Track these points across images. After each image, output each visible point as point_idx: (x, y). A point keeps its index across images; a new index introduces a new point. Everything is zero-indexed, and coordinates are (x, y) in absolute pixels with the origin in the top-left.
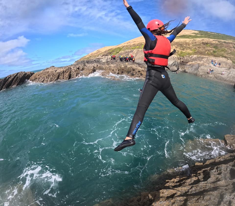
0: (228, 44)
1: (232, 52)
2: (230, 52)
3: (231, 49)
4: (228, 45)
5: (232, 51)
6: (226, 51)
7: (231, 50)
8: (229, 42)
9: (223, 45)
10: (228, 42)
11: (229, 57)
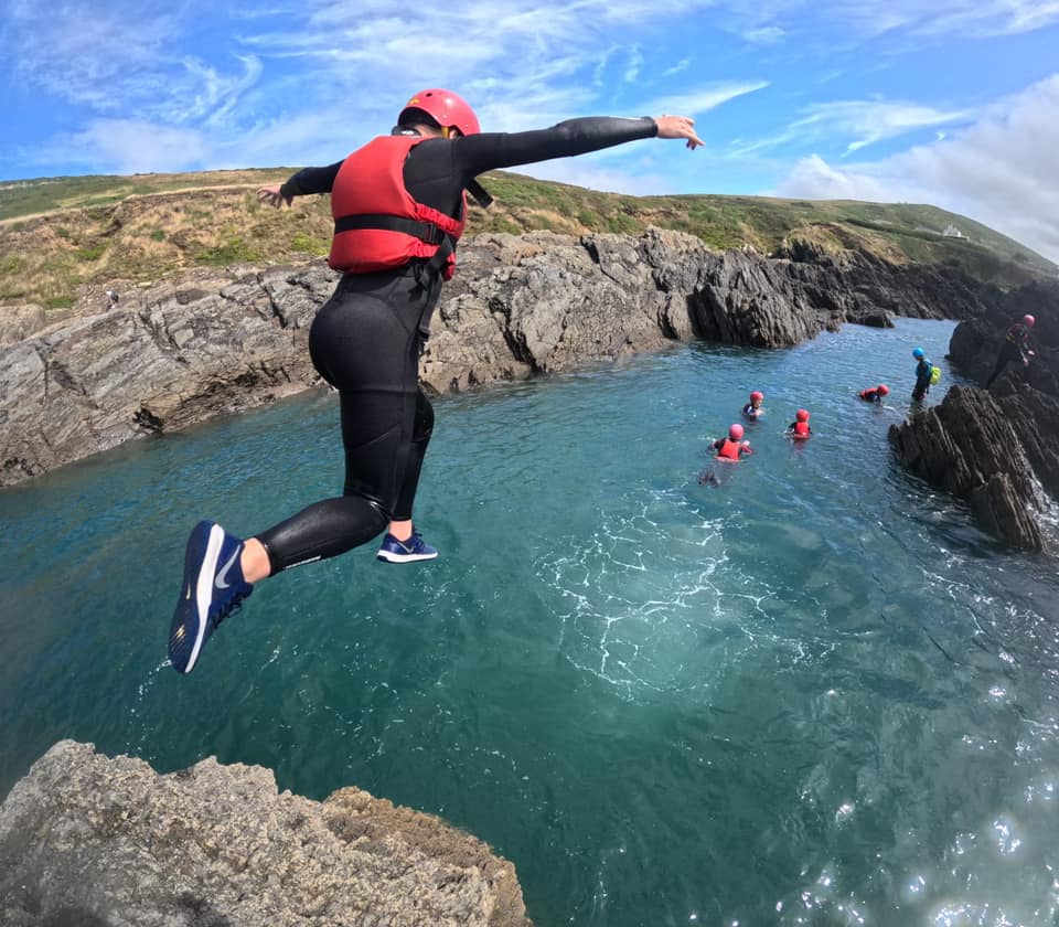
0: (30, 231)
1: (50, 260)
2: (41, 259)
3: (45, 246)
4: (31, 234)
5: (50, 254)
6: (23, 264)
7: (45, 253)
8: (37, 220)
9: (8, 241)
10: (31, 221)
11: (33, 287)
